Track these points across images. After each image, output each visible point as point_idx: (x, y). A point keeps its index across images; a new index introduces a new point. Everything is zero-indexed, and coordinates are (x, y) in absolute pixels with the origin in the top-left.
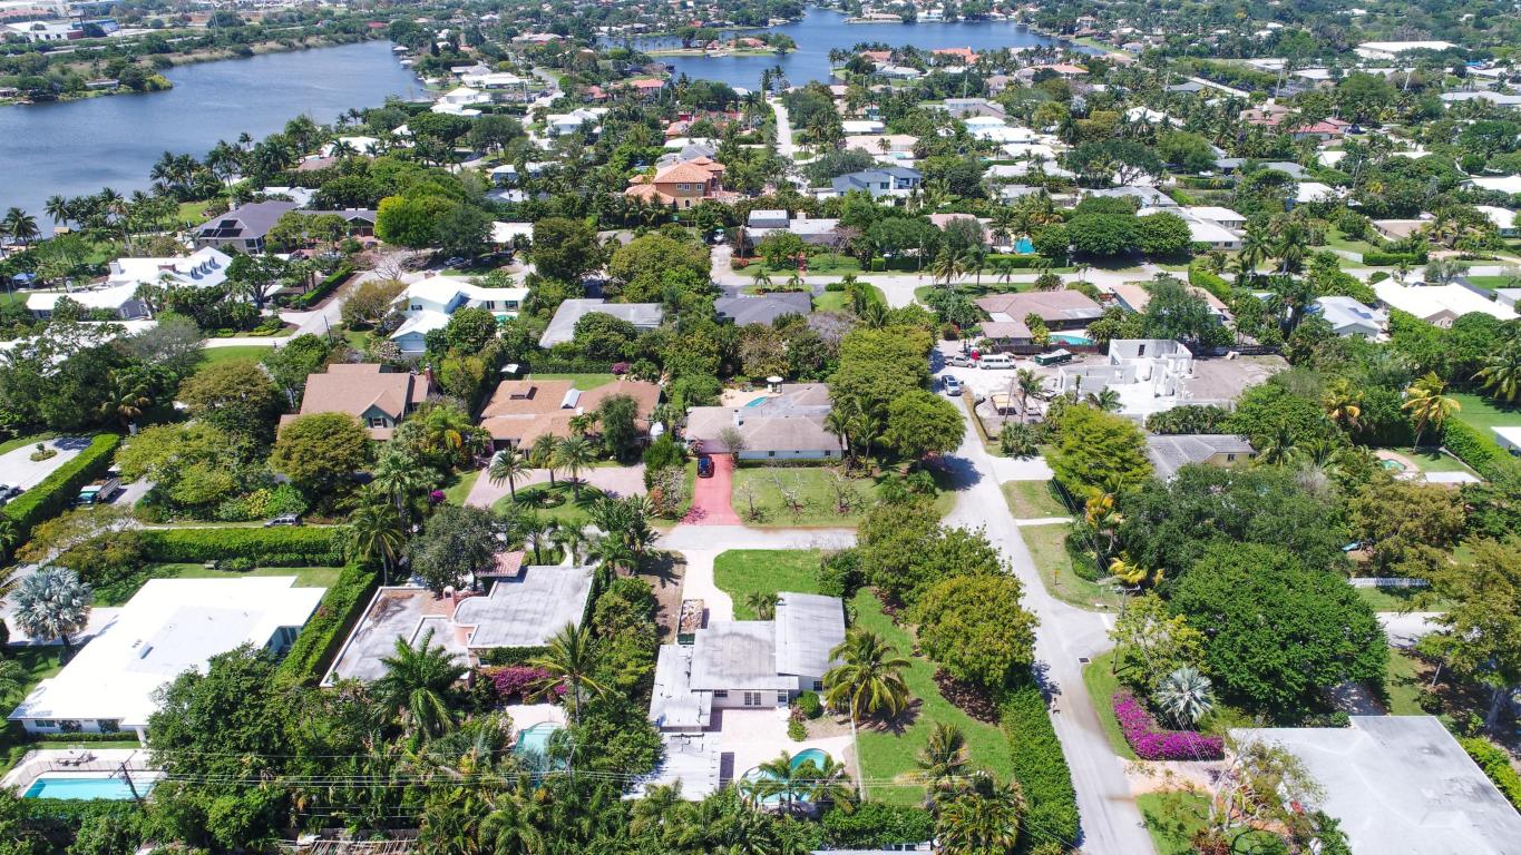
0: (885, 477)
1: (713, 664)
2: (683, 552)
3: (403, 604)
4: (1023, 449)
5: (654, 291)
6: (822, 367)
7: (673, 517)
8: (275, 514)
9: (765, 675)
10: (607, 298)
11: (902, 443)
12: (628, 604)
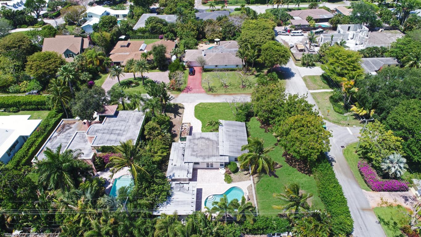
0: (259, 75)
1: (193, 151)
2: (183, 104)
3: (71, 126)
4: (310, 64)
5: (174, 10)
6: (234, 35)
7: (179, 90)
8: (30, 90)
9: (215, 156)
10: (158, 13)
11: (266, 61)
12: (158, 126)
